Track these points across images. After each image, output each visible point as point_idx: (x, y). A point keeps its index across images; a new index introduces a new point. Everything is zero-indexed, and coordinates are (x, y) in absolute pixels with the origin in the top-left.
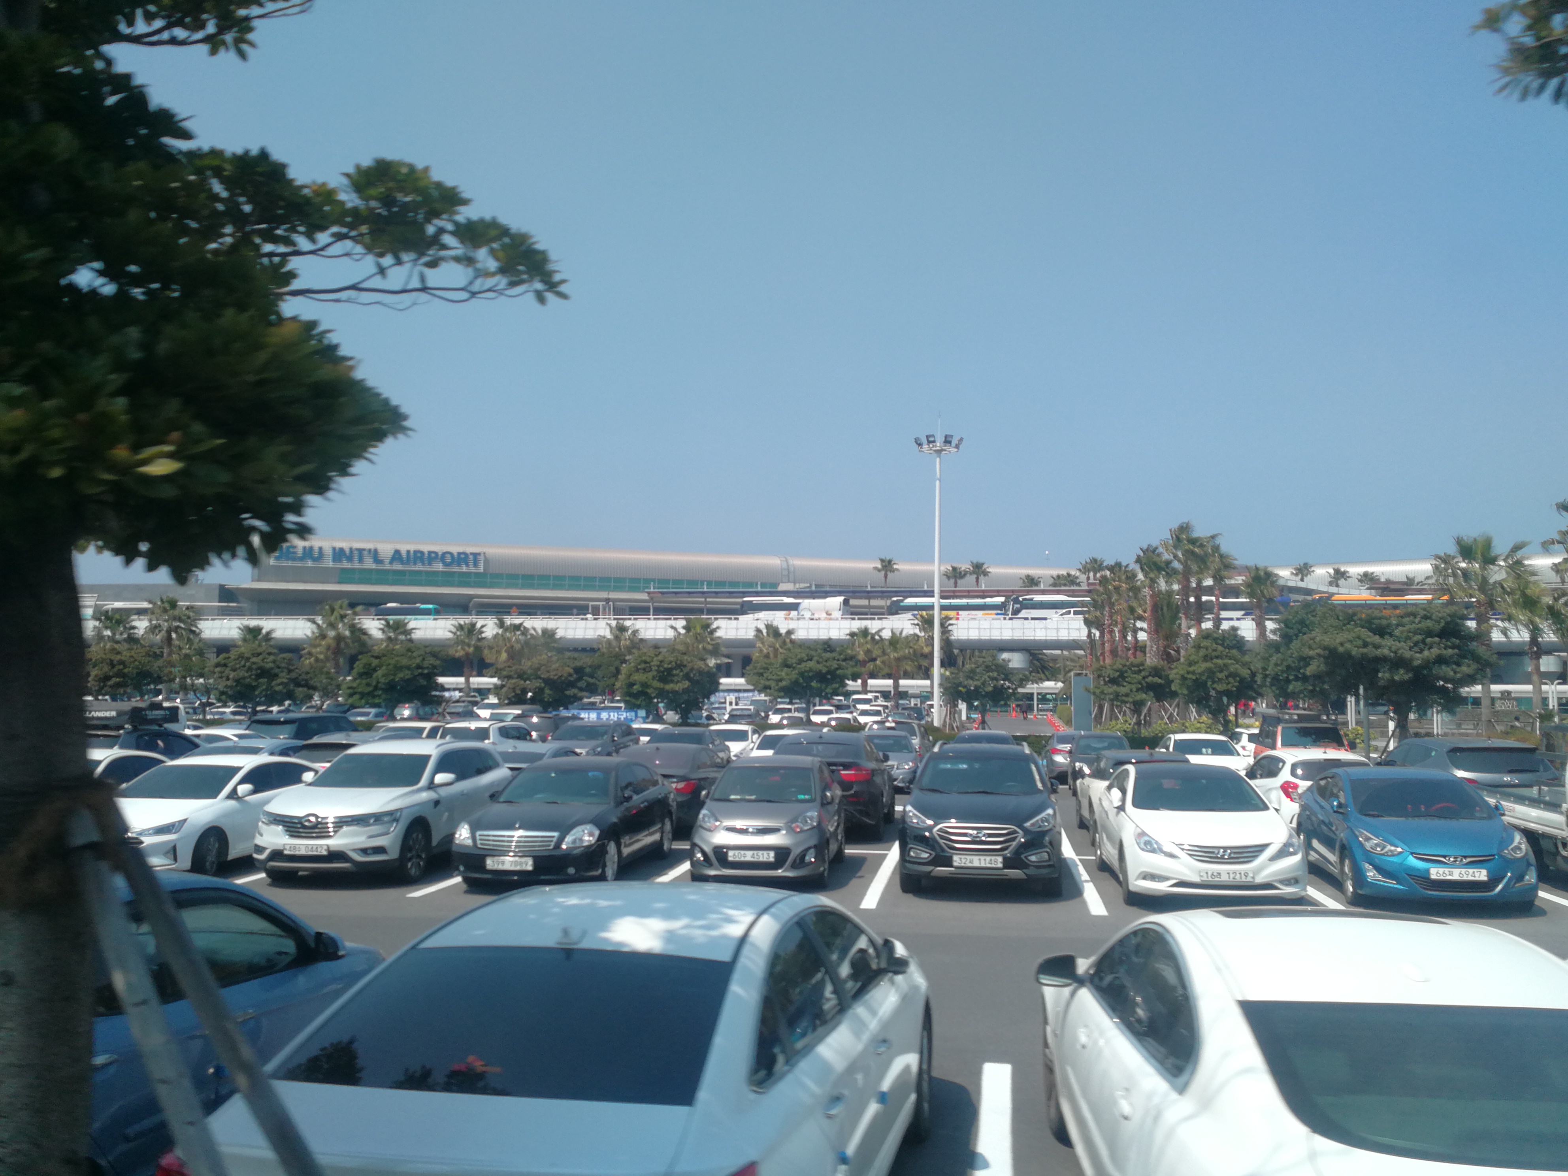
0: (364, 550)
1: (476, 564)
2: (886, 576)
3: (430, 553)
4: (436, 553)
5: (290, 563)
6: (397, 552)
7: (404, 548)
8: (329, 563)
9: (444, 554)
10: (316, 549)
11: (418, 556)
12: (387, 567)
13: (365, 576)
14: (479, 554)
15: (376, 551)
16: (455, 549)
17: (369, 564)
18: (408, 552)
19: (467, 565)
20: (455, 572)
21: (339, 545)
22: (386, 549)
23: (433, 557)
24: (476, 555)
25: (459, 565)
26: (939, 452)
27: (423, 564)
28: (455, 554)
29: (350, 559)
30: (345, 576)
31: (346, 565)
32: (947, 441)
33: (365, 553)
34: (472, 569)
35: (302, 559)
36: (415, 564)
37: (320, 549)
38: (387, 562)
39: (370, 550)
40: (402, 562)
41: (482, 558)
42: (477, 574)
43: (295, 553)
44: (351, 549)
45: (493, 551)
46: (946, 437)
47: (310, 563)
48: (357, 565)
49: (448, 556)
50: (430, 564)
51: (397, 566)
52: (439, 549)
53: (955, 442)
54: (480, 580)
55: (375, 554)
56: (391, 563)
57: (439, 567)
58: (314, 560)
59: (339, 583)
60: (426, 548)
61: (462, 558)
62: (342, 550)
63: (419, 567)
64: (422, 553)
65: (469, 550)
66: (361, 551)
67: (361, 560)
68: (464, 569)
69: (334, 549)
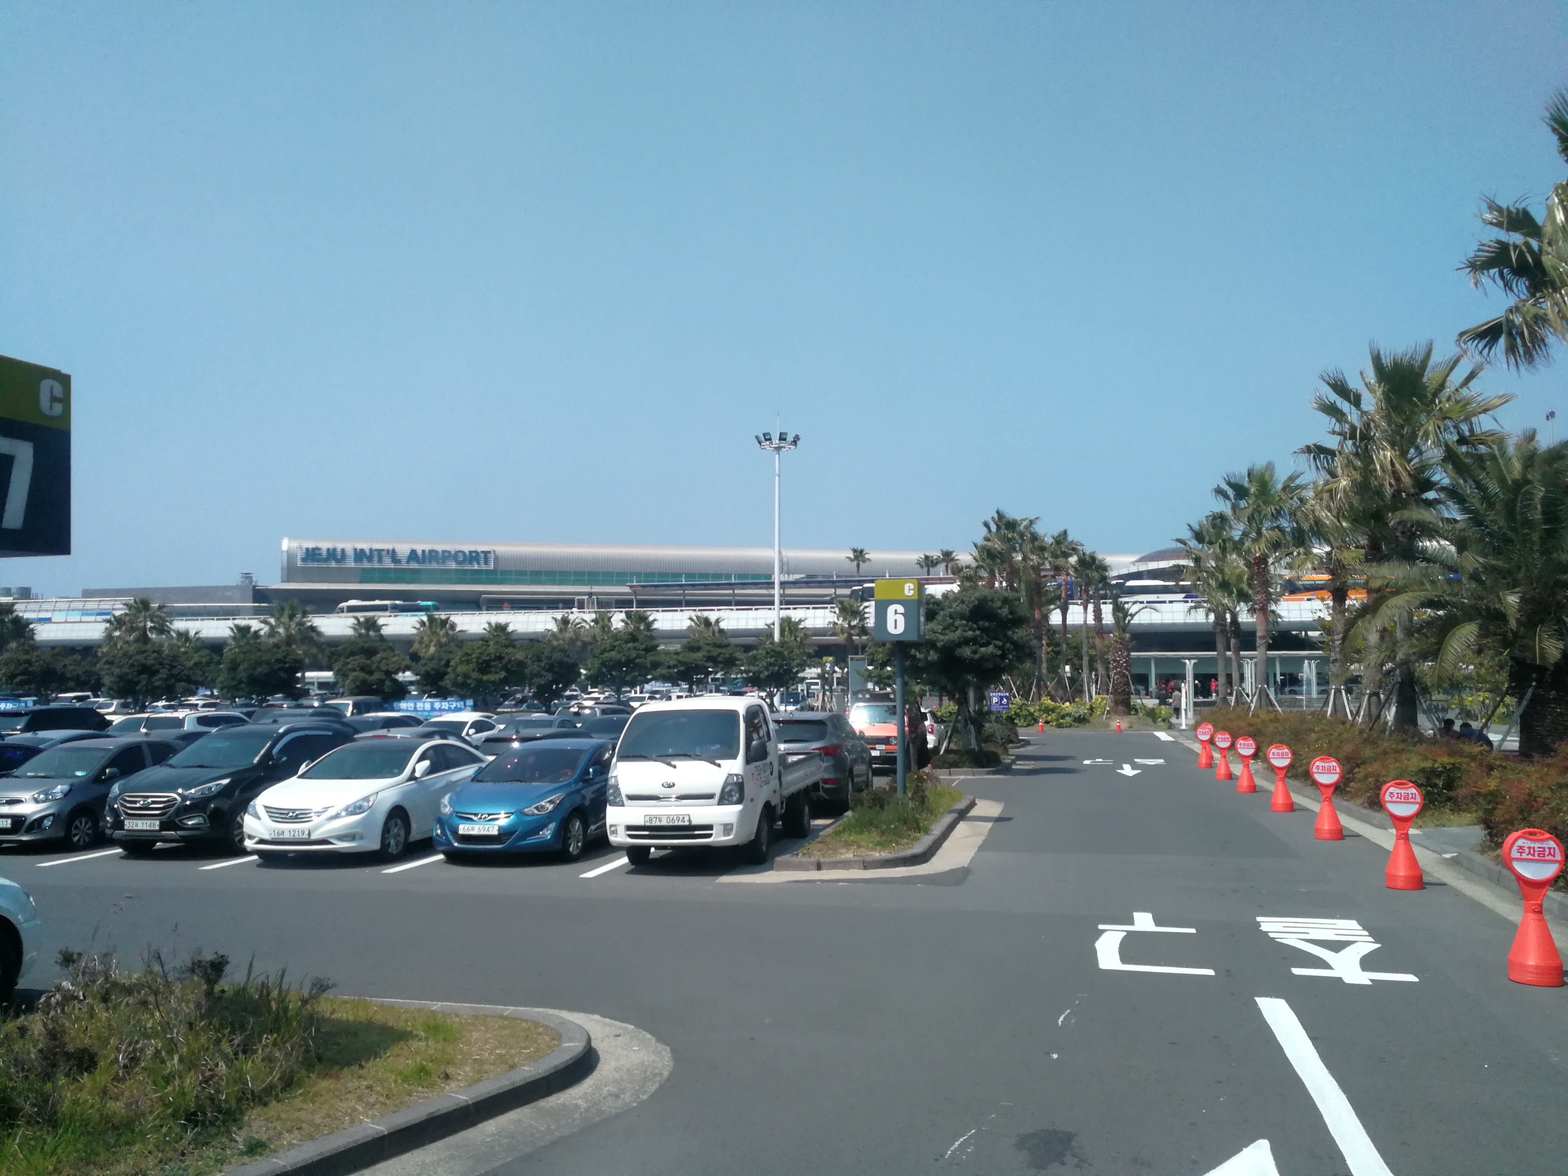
0: (383, 550)
1: (486, 562)
2: (858, 566)
3: (444, 552)
4: (449, 552)
5: (316, 565)
6: (413, 552)
7: (419, 548)
8: (351, 564)
9: (457, 552)
10: (339, 550)
11: (433, 555)
12: (404, 566)
13: (384, 575)
14: (489, 552)
15: (394, 550)
16: (467, 548)
17: (388, 564)
18: (423, 551)
19: (479, 564)
20: (468, 570)
21: (359, 546)
22: (403, 549)
23: (446, 556)
24: (486, 553)
25: (471, 563)
26: (778, 449)
27: (438, 563)
28: (467, 553)
29: (370, 559)
30: (366, 576)
31: (366, 565)
32: (782, 438)
33: (384, 553)
34: (483, 567)
35: (326, 560)
36: (430, 562)
37: (343, 550)
38: (404, 561)
39: (388, 551)
40: (418, 562)
41: (492, 555)
42: (488, 572)
43: (320, 554)
44: (371, 550)
45: (502, 549)
46: (781, 434)
47: (333, 564)
48: (376, 565)
49: (461, 554)
50: (444, 563)
51: (414, 565)
52: (452, 548)
53: (790, 438)
54: (491, 577)
55: (393, 554)
56: (408, 562)
57: (453, 565)
58: (338, 561)
59: (361, 582)
60: (439, 548)
61: (474, 557)
62: (362, 551)
63: (434, 566)
64: (436, 552)
65: (480, 548)
66: (380, 551)
67: (380, 560)
68: (476, 567)
69: (355, 550)
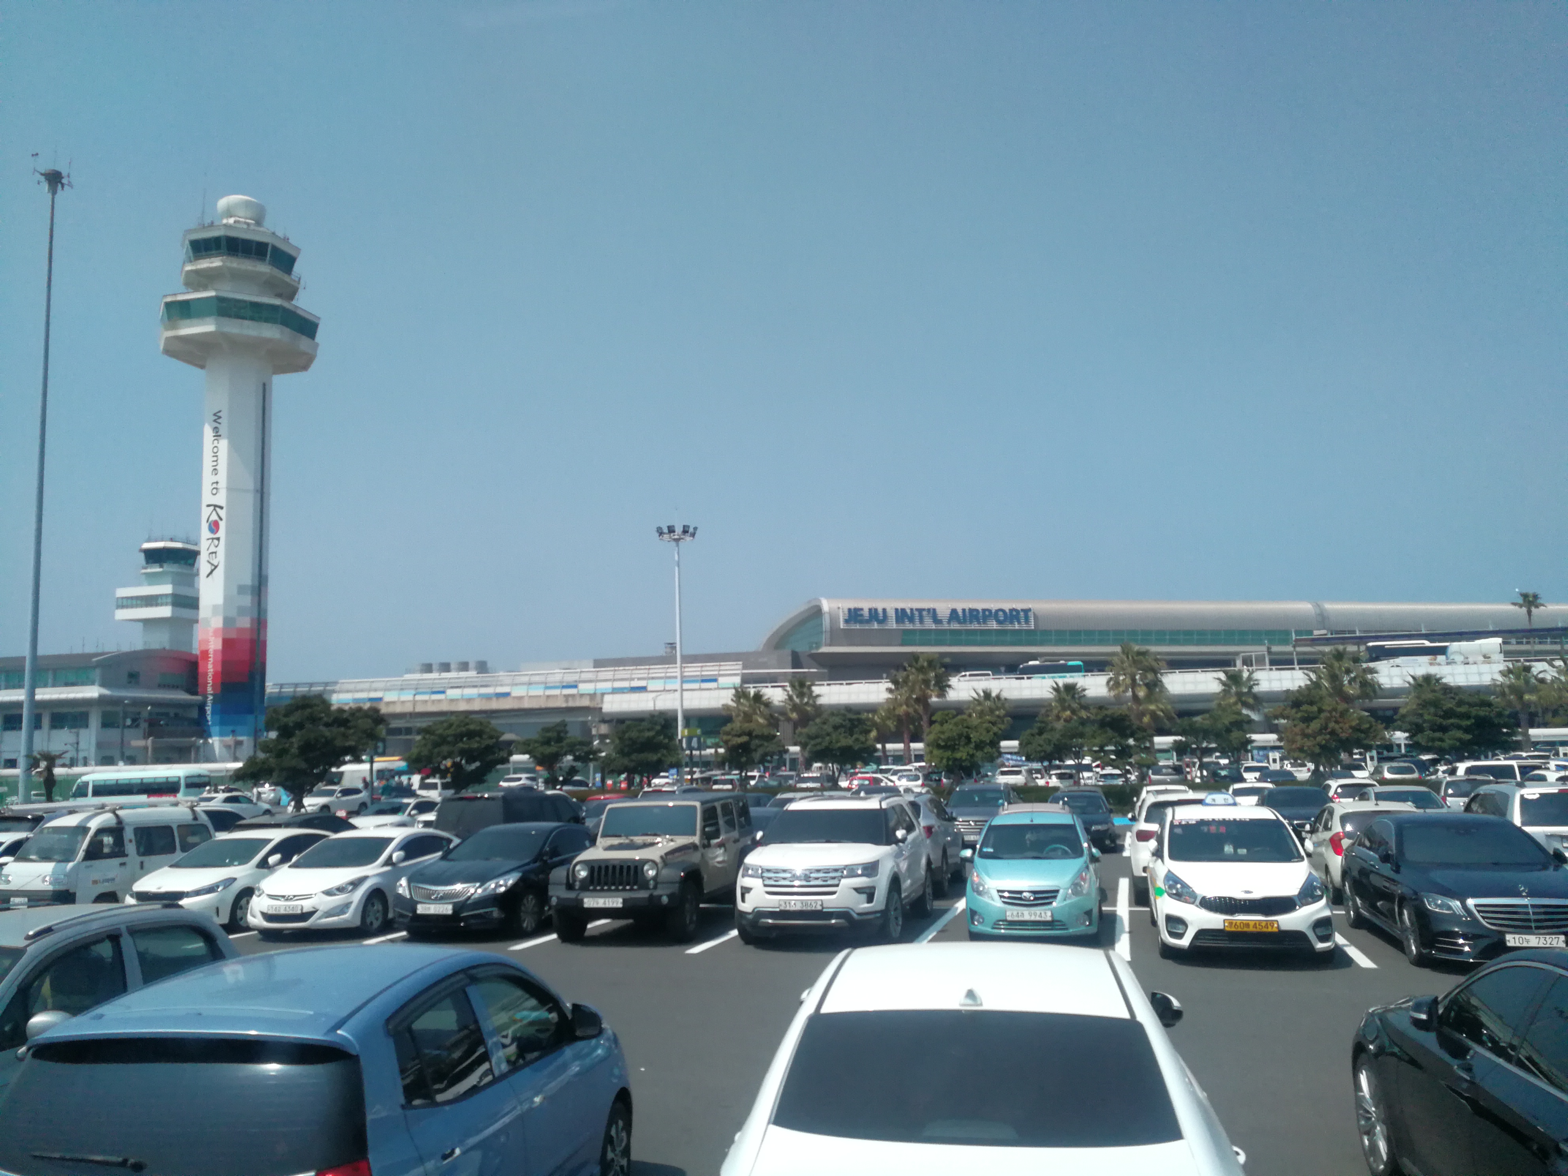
0: (924, 610)
1: (1027, 621)
2: (1529, 613)
3: (984, 610)
4: (990, 611)
5: (858, 627)
6: (954, 612)
7: (959, 606)
8: (892, 624)
9: (997, 611)
10: (880, 611)
11: (973, 615)
12: (946, 626)
13: (925, 637)
14: (1030, 610)
15: (934, 610)
16: (1007, 606)
17: (929, 624)
18: (964, 610)
19: (1019, 623)
20: (1007, 630)
21: (900, 605)
22: (943, 608)
23: (987, 614)
24: (1026, 611)
25: (1012, 623)
27: (979, 623)
28: (1008, 611)
29: (911, 620)
30: (907, 637)
31: (909, 626)
33: (925, 613)
34: (1024, 627)
35: (868, 622)
36: (971, 622)
37: (884, 610)
38: (945, 621)
39: (929, 610)
40: (960, 622)
41: (1031, 614)
42: (1029, 632)
43: (862, 615)
44: (912, 610)
45: (1039, 606)
47: (876, 626)
48: (918, 626)
49: (1001, 613)
50: (985, 622)
51: (955, 626)
52: (994, 606)
54: (1030, 637)
55: (933, 613)
56: (949, 622)
57: (993, 625)
58: (880, 622)
59: (902, 645)
60: (980, 606)
61: (1013, 615)
62: (903, 610)
63: (975, 626)
64: (977, 610)
65: (1019, 606)
66: (920, 611)
67: (921, 621)
68: (1017, 626)
69: (897, 610)
